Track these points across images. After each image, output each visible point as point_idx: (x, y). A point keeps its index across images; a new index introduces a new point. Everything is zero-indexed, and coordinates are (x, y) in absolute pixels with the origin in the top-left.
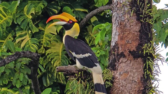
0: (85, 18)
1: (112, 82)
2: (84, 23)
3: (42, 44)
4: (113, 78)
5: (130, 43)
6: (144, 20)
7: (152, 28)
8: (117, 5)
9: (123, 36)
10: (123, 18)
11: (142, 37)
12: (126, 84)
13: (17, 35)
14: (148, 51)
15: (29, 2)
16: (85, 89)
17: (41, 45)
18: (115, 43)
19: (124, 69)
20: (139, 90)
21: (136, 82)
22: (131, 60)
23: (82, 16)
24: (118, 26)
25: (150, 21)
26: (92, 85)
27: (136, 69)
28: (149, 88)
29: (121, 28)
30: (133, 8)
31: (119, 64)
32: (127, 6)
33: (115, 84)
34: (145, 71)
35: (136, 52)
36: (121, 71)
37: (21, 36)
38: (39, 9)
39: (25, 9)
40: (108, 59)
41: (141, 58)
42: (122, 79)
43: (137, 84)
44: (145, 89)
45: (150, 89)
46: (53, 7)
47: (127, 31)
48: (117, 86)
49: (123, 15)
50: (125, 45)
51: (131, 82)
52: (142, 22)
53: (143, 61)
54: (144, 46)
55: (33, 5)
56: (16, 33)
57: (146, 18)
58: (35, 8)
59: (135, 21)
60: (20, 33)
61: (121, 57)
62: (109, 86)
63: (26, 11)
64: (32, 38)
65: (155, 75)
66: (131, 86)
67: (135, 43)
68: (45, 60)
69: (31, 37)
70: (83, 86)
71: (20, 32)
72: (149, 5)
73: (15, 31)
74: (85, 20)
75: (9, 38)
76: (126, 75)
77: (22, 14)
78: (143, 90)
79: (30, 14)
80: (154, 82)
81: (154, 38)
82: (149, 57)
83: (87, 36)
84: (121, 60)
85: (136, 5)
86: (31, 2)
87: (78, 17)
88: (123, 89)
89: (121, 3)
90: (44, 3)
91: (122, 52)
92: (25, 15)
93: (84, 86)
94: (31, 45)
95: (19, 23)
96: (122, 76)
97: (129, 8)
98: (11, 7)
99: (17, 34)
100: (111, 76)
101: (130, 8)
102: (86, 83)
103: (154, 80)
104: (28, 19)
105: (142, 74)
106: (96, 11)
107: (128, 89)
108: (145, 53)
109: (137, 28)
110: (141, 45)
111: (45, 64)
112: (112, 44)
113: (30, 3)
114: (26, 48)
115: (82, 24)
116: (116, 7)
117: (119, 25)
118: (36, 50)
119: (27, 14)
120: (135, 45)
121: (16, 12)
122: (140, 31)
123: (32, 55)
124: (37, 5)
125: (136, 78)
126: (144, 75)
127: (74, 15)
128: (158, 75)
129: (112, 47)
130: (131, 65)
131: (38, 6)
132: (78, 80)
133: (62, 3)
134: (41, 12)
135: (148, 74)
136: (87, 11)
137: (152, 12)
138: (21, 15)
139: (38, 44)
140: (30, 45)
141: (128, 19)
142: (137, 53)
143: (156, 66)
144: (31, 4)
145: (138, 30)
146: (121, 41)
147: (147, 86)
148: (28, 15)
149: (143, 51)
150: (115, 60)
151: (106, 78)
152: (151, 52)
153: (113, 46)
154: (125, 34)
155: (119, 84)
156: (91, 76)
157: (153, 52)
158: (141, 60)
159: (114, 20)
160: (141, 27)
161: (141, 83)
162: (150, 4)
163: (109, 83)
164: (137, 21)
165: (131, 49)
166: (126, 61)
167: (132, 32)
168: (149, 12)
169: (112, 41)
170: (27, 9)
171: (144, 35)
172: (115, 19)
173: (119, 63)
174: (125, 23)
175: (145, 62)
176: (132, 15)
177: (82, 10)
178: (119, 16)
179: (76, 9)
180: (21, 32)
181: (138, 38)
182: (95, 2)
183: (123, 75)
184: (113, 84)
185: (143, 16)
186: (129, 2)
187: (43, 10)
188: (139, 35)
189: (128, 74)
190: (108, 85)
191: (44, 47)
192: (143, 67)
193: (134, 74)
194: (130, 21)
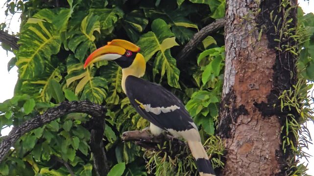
0: (193, 39)
1: (224, 160)
2: (191, 48)
3: (114, 88)
4: (226, 152)
5: (257, 89)
6: (281, 48)
7: (296, 61)
8: (234, 19)
9: (244, 76)
10: (244, 44)
11: (277, 77)
12: (250, 164)
13: (69, 72)
14: (288, 104)
15: (91, 10)
16: (175, 173)
17: (112, 89)
18: (230, 90)
19: (246, 136)
20: (273, 174)
21: (267, 159)
22: (257, 119)
23: (186, 35)
24: (235, 58)
25: (292, 50)
26: (188, 165)
27: (267, 135)
28: (291, 170)
29: (240, 62)
30: (262, 27)
31: (236, 127)
32: (251, 23)
33: (228, 163)
34: (284, 139)
35: (268, 104)
36: (240, 140)
37: (75, 73)
38: (109, 24)
39: (84, 23)
40: (218, 118)
41: (276, 115)
42: (242, 154)
43: (268, 163)
44: (283, 171)
45: (291, 172)
46: (134, 19)
47: (250, 66)
48: (233, 167)
49: (245, 39)
50: (247, 93)
51: (258, 159)
52: (277, 52)
53: (279, 122)
54: (281, 94)
55: (97, 17)
56: (66, 68)
57: (285, 43)
58: (102, 21)
59: (266, 48)
60: (73, 68)
61: (240, 115)
62: (217, 166)
63: (85, 28)
64: (96, 77)
65: (302, 147)
66: (257, 167)
67: (266, 89)
68: (120, 117)
69: (93, 75)
70: (170, 165)
71: (74, 66)
72: (290, 21)
73: (65, 64)
74: (192, 42)
75: (54, 77)
76: (248, 146)
77: (78, 32)
78: (280, 173)
79: (92, 32)
80: (300, 159)
81: (300, 79)
82: (291, 115)
83: (197, 73)
84: (241, 119)
85: (267, 21)
86: (94, 11)
87: (179, 39)
88: (243, 172)
89: (240, 18)
90: (117, 12)
91: (242, 105)
92: (84, 34)
93: (173, 166)
94: (94, 89)
95: (73, 50)
96: (242, 149)
97: (255, 25)
98: (59, 21)
99: (68, 70)
100: (222, 149)
101: (257, 26)
102: (176, 160)
103: (300, 156)
104: (89, 42)
105: (278, 144)
106: (212, 27)
107: (252, 172)
108: (282, 107)
109: (270, 62)
110: (275, 92)
111: (120, 124)
112: (224, 91)
113: (93, 13)
114: (85, 94)
115: (186, 51)
116: (232, 24)
117: (236, 56)
118: (104, 98)
119: (88, 32)
120: (265, 92)
121: (68, 30)
122: (274, 68)
123: (92, 108)
124: (104, 16)
125: (267, 151)
126: (281, 146)
127: (173, 34)
128: (307, 147)
129: (225, 96)
130: (258, 128)
131: (107, 19)
132: (162, 155)
133: (150, 13)
134: (113, 28)
135: (289, 144)
136: (196, 27)
137: (297, 32)
138: (76, 35)
139: (107, 87)
140: (91, 90)
141: (252, 46)
142: (269, 107)
143: (303, 130)
144: (94, 15)
145: (270, 65)
146: (241, 85)
147: (287, 166)
148: (88, 34)
149: (280, 103)
150: (228, 120)
151: (212, 151)
152: (294, 105)
153: (227, 95)
154: (247, 72)
155: (237, 163)
156: (186, 149)
157: (298, 105)
158: (277, 119)
159: (228, 48)
160: (276, 60)
161: (276, 162)
162: (292, 20)
163: (219, 161)
164: (270, 50)
165: (257, 99)
166: (249, 122)
167: (261, 69)
168: (291, 33)
169: (225, 84)
170: (87, 25)
171: (281, 75)
172: (230, 46)
173: (237, 124)
174: (248, 53)
175: (283, 123)
176: (259, 39)
177: (187, 25)
178: (238, 41)
179: (177, 24)
180: (77, 67)
181: (271, 80)
182: (211, 11)
183: (244, 147)
184: (225, 163)
185: (280, 41)
186: (254, 15)
187: (116, 26)
188: (273, 74)
189: (252, 145)
190: (217, 164)
191: (117, 93)
192: (279, 132)
193: (263, 145)
194: (256, 48)
